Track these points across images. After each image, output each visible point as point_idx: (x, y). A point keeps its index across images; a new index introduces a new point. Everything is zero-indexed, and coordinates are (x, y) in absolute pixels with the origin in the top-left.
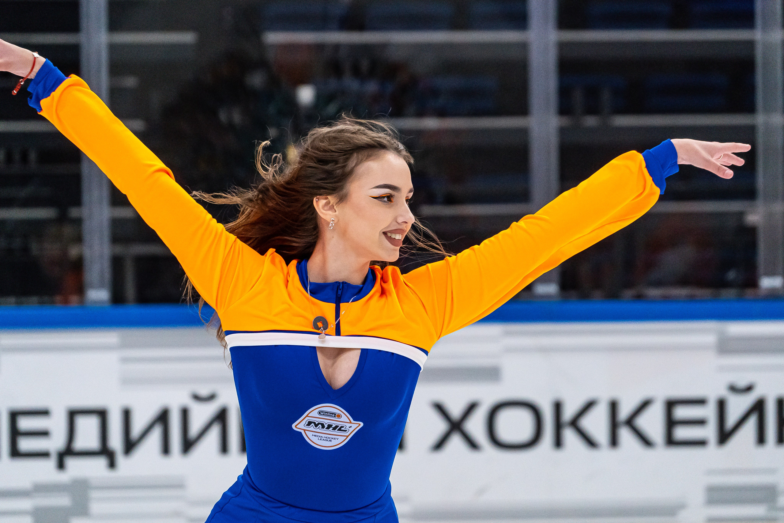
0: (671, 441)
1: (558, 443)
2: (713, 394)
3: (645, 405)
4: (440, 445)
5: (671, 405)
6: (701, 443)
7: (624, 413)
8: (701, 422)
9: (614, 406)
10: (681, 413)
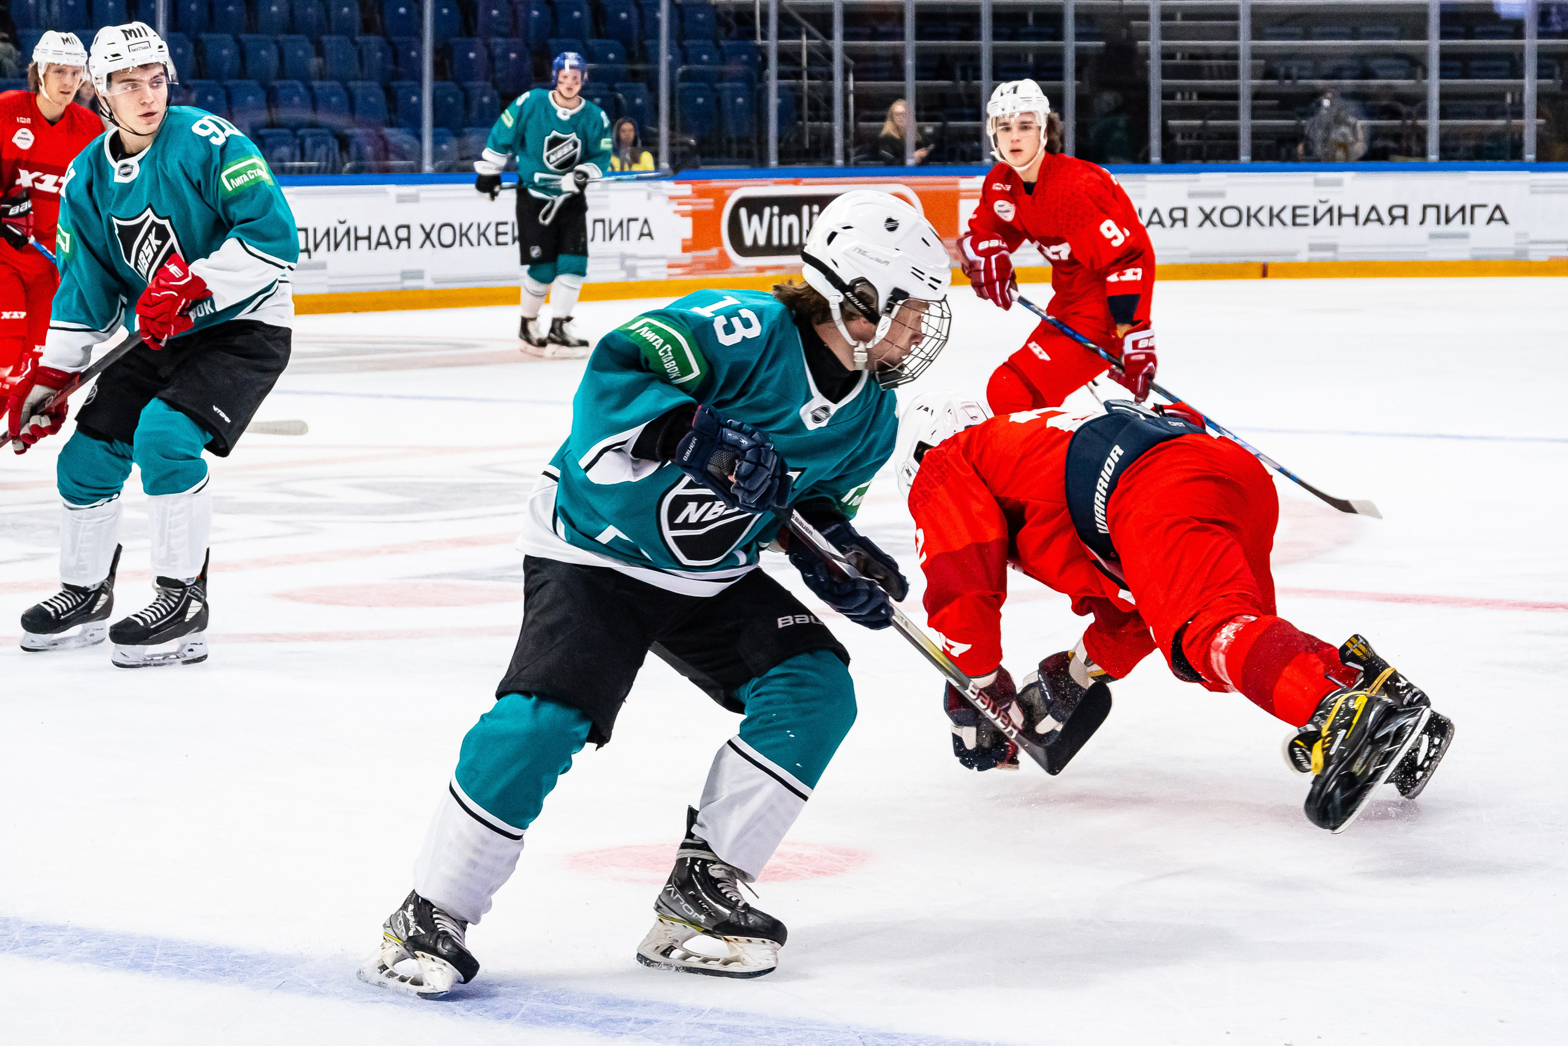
0: (1294, 224)
1: (1248, 224)
2: (1312, 204)
3: (1283, 209)
4: (1201, 225)
5: (1294, 209)
6: (1306, 225)
7: (1275, 212)
8: (1305, 216)
9: (1271, 209)
10: (1298, 212)
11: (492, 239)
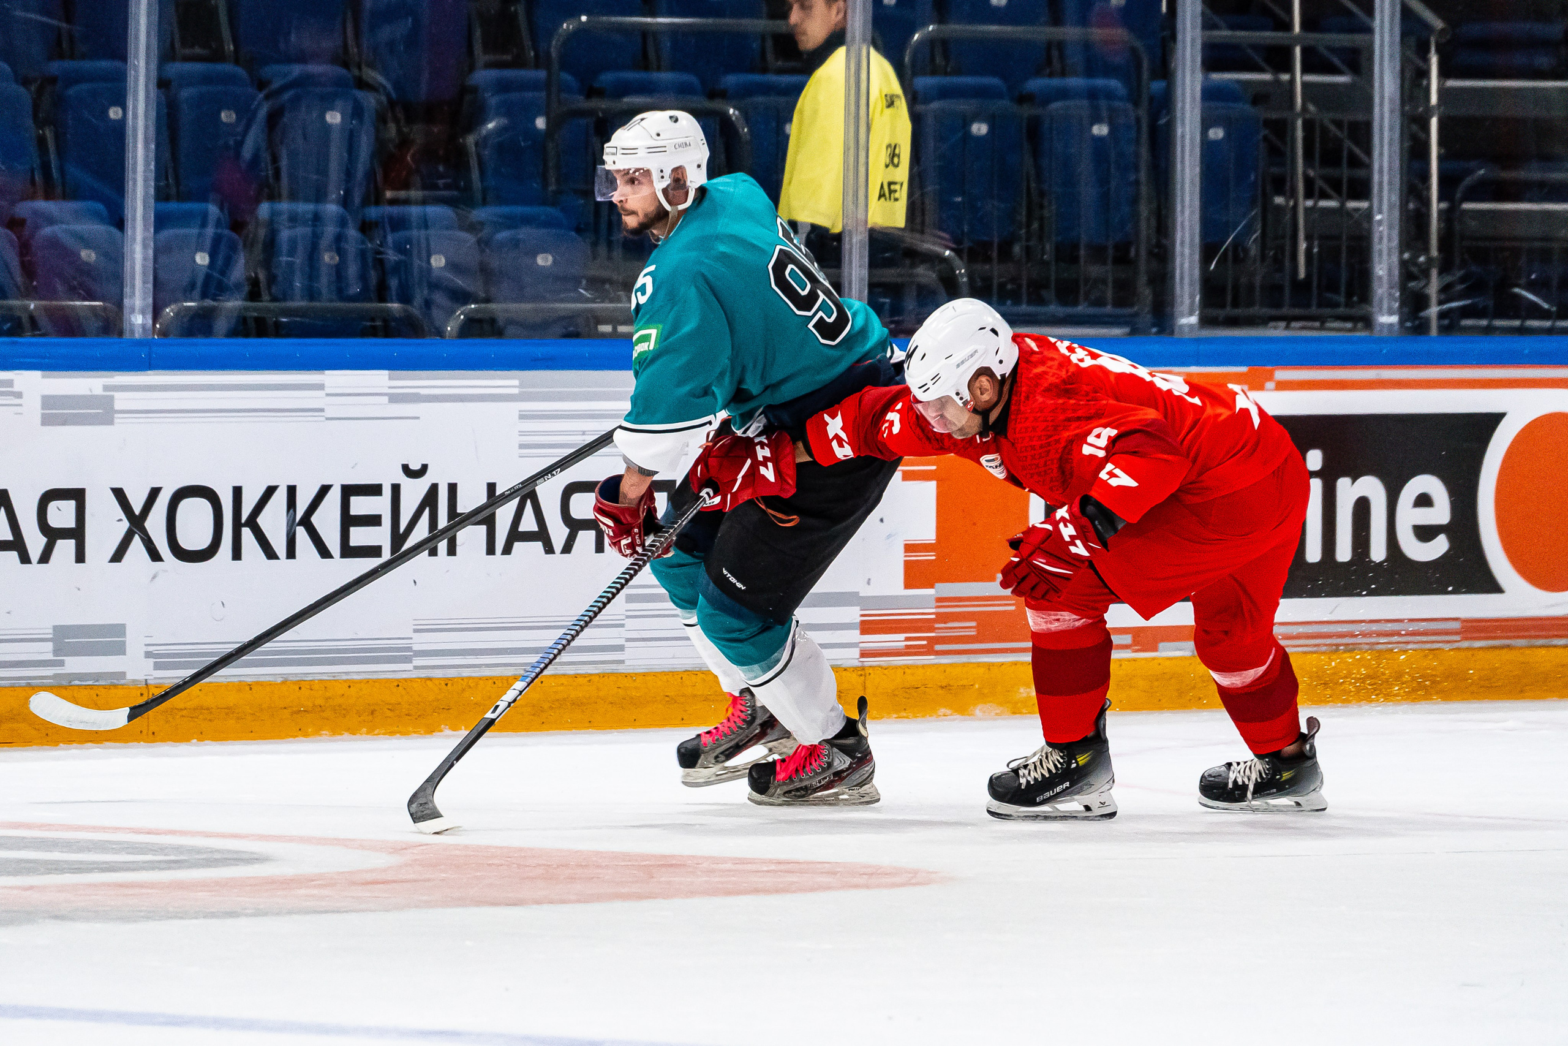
11: (333, 541)
